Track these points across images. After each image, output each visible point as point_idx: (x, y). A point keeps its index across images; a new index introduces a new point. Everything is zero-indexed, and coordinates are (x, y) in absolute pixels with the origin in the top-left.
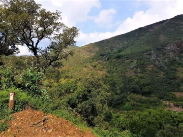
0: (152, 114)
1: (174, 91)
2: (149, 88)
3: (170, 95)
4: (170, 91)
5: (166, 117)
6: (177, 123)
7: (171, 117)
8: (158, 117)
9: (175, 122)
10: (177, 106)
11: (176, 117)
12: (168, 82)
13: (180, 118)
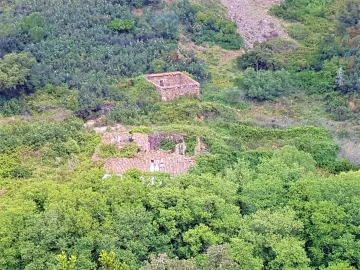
0: (51, 208)
1: (149, 70)
2: (22, 64)
3: (132, 94)
4: (127, 71)
5: (123, 211)
6: (174, 232)
7: (148, 208)
8: (84, 218)
9: (162, 229)
10: (163, 144)
11: (170, 203)
12: (120, 24)
13: (188, 204)
